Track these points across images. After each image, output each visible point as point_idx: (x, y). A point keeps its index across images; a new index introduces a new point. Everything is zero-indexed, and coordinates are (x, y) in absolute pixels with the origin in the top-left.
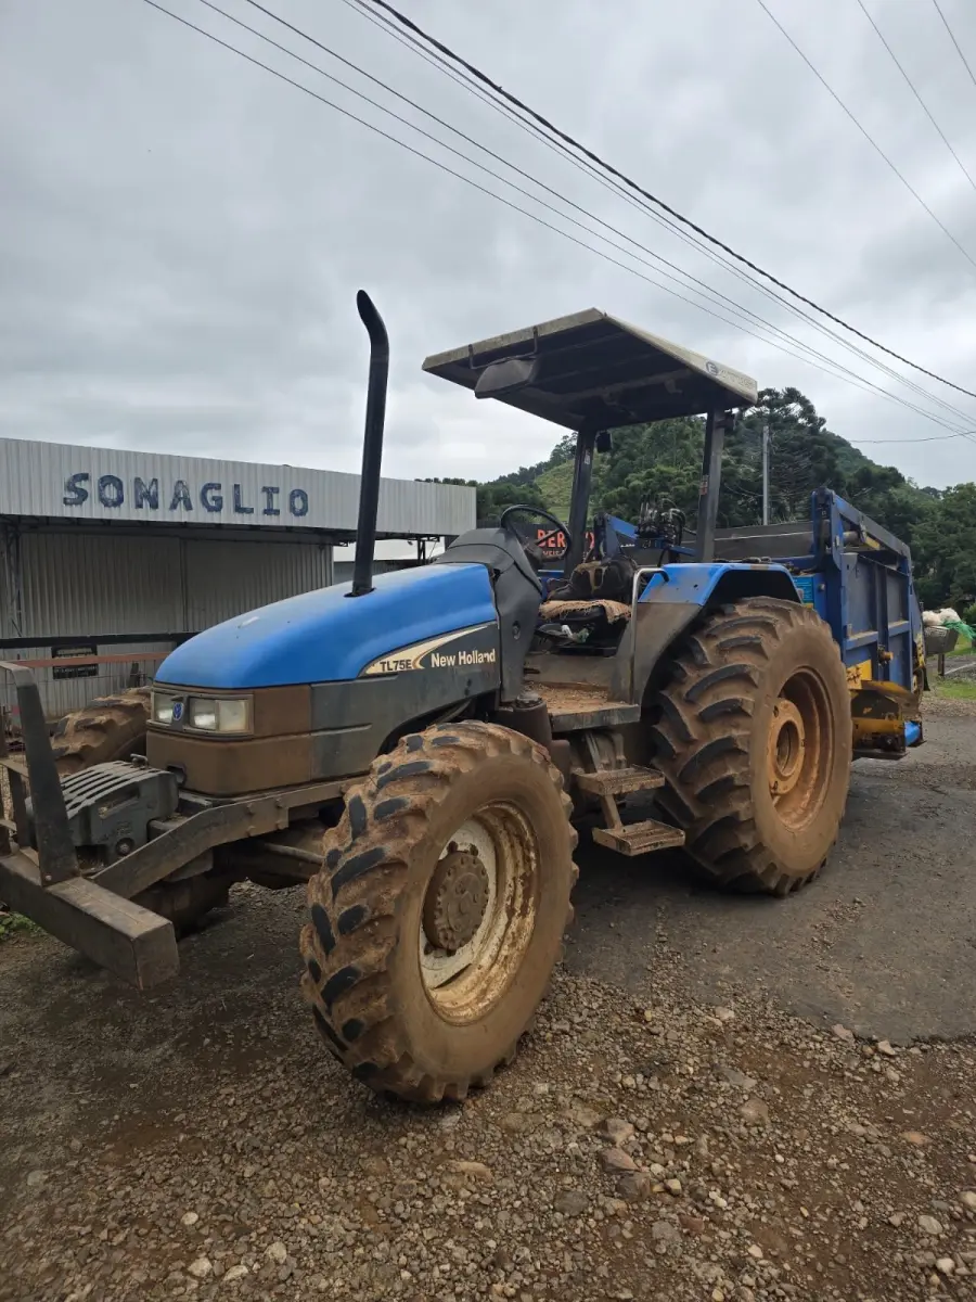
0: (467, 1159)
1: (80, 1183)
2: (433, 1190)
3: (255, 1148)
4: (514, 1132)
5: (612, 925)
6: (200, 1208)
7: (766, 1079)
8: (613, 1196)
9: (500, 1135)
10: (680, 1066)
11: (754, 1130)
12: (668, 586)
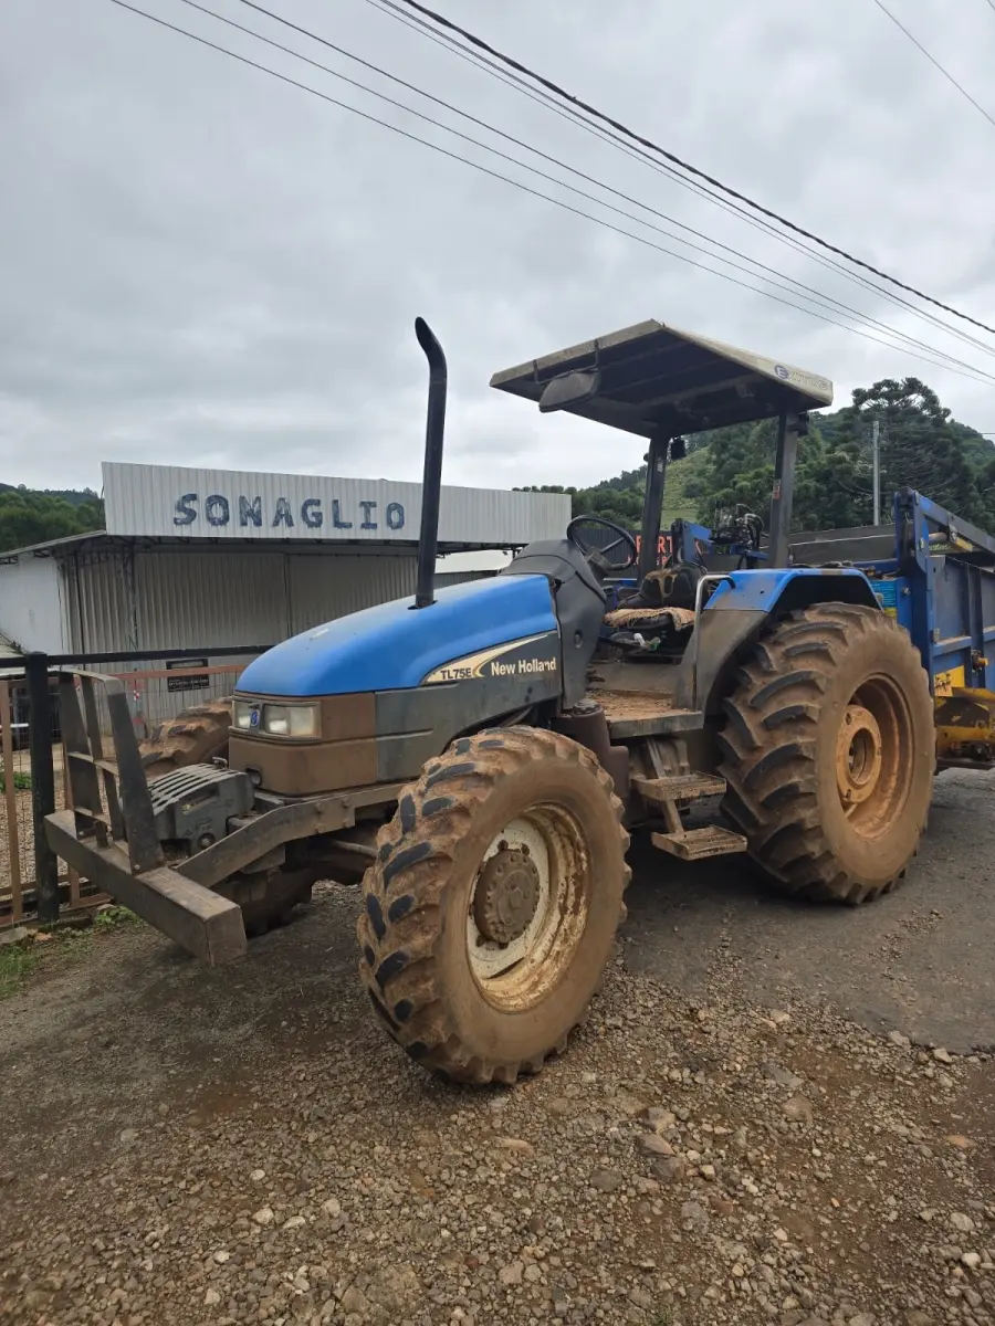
0: (511, 1137)
1: (166, 1141)
2: (478, 1161)
3: (320, 1118)
4: (559, 1114)
5: (676, 929)
6: (267, 1166)
7: (813, 1079)
8: (647, 1177)
9: (545, 1117)
10: (728, 1063)
11: (794, 1125)
12: (734, 593)
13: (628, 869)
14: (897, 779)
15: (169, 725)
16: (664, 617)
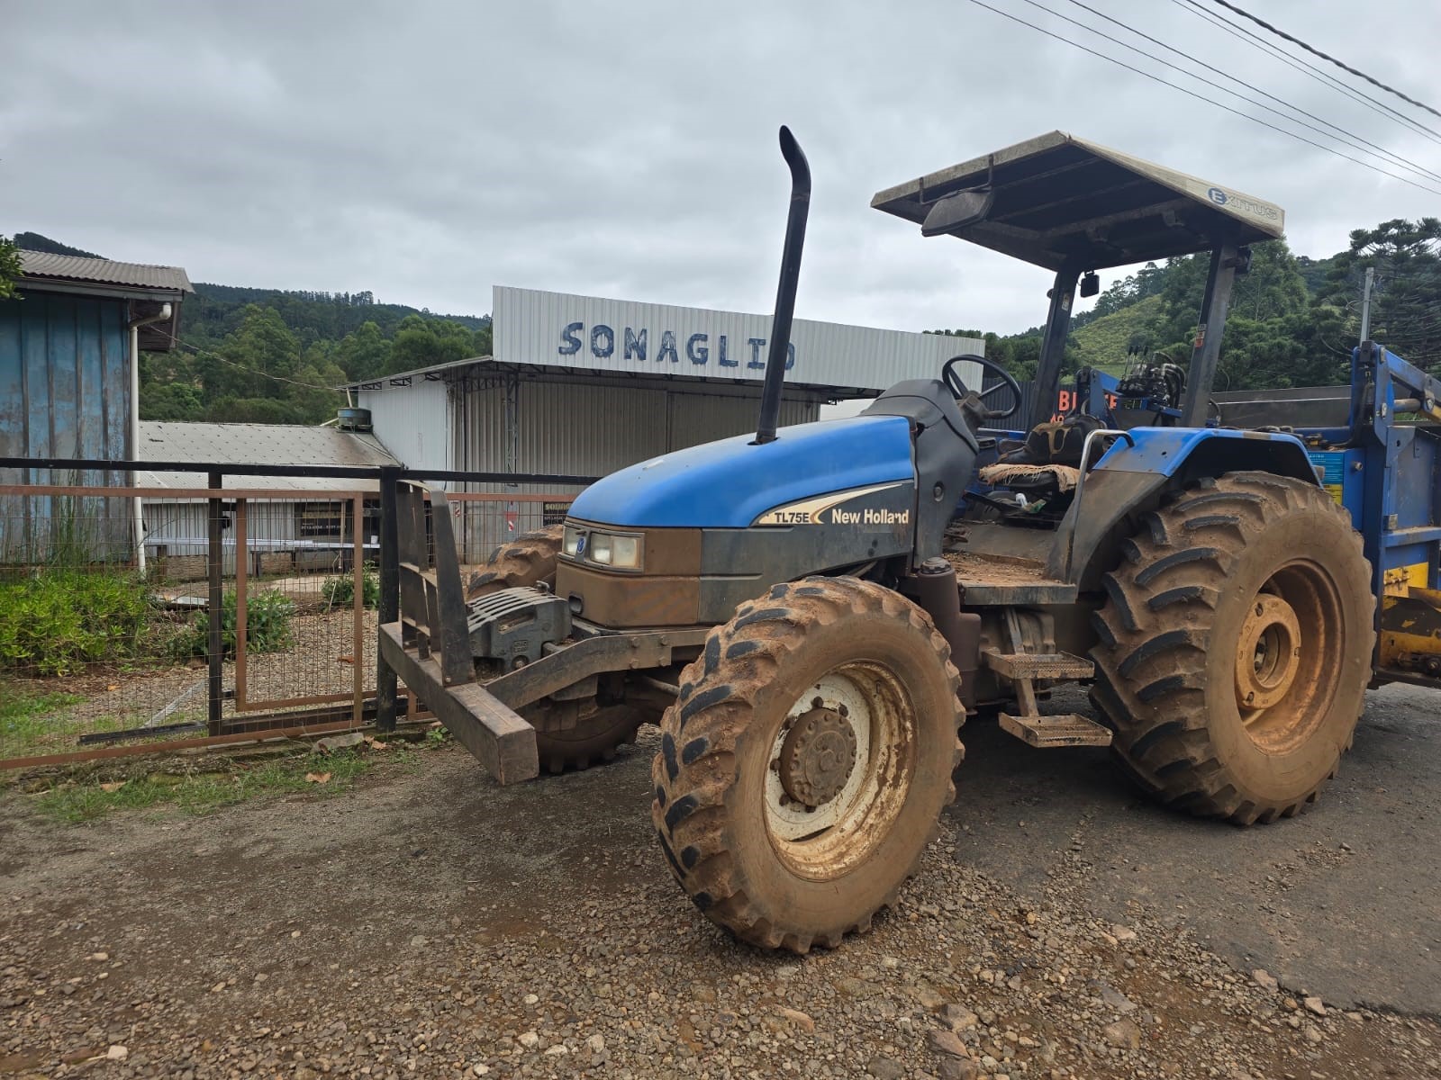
0: (793, 1007)
1: (452, 953)
2: (753, 1026)
3: (601, 955)
4: (849, 994)
5: (1022, 824)
6: (542, 993)
7: (1150, 1006)
8: (932, 1074)
9: (833, 994)
10: (1050, 974)
11: (1115, 1051)
12: (1131, 452)
13: (961, 746)
14: (1317, 688)
15: (506, 547)
16: (1047, 475)
